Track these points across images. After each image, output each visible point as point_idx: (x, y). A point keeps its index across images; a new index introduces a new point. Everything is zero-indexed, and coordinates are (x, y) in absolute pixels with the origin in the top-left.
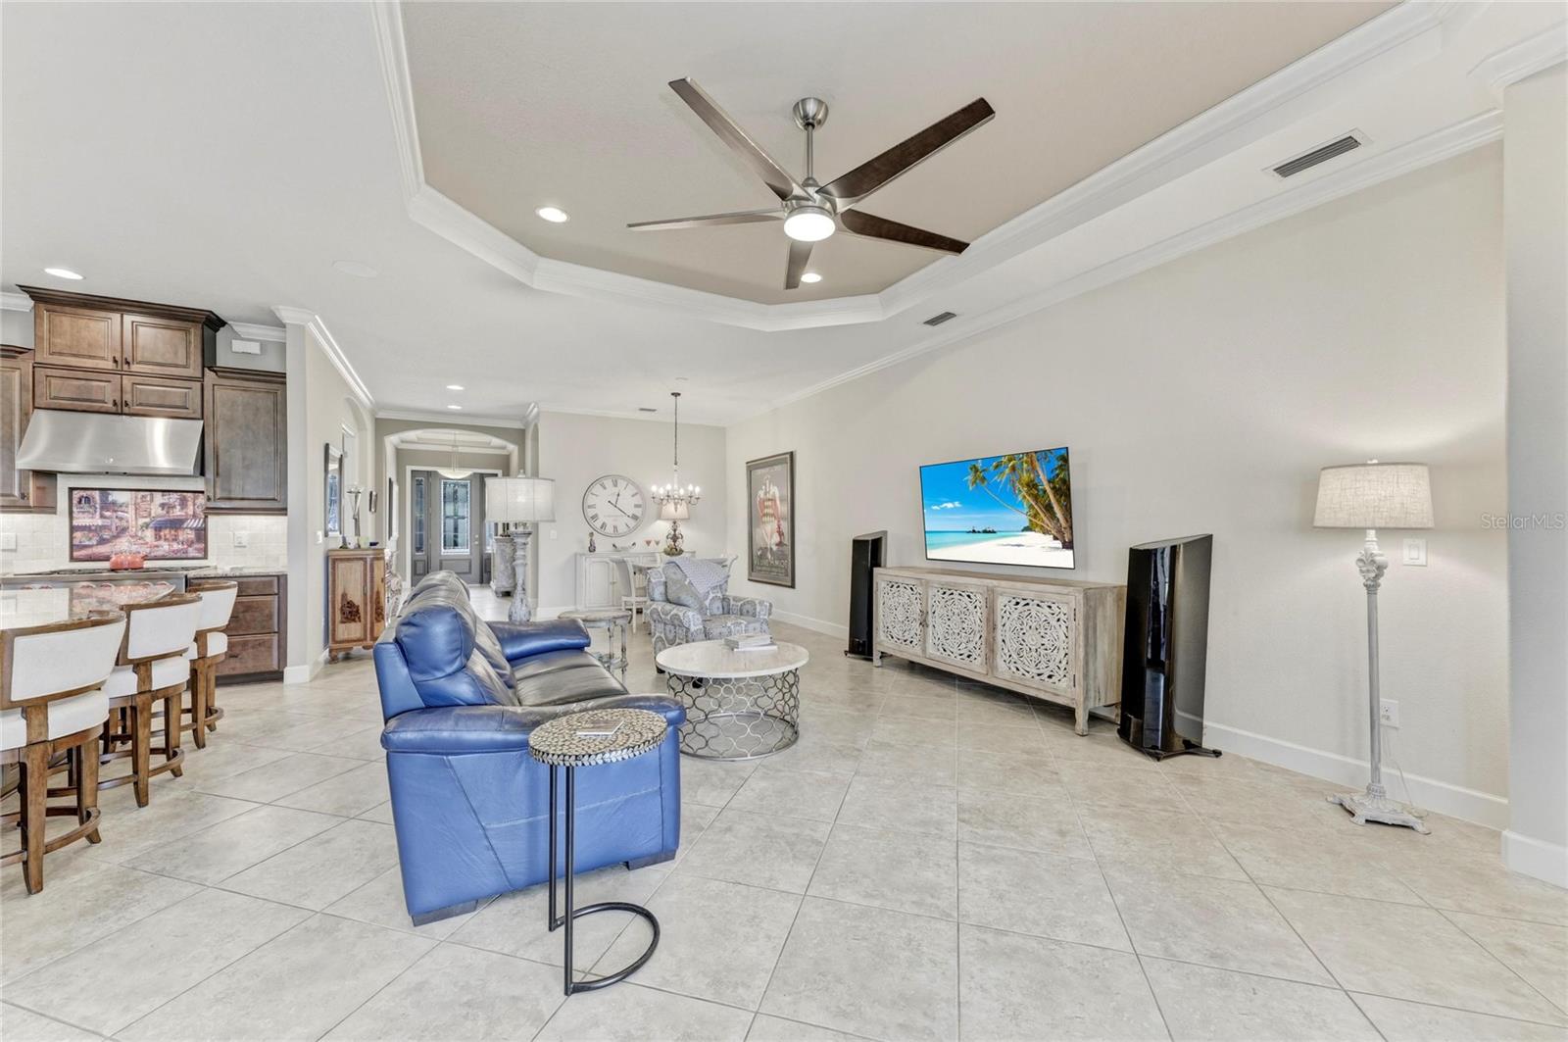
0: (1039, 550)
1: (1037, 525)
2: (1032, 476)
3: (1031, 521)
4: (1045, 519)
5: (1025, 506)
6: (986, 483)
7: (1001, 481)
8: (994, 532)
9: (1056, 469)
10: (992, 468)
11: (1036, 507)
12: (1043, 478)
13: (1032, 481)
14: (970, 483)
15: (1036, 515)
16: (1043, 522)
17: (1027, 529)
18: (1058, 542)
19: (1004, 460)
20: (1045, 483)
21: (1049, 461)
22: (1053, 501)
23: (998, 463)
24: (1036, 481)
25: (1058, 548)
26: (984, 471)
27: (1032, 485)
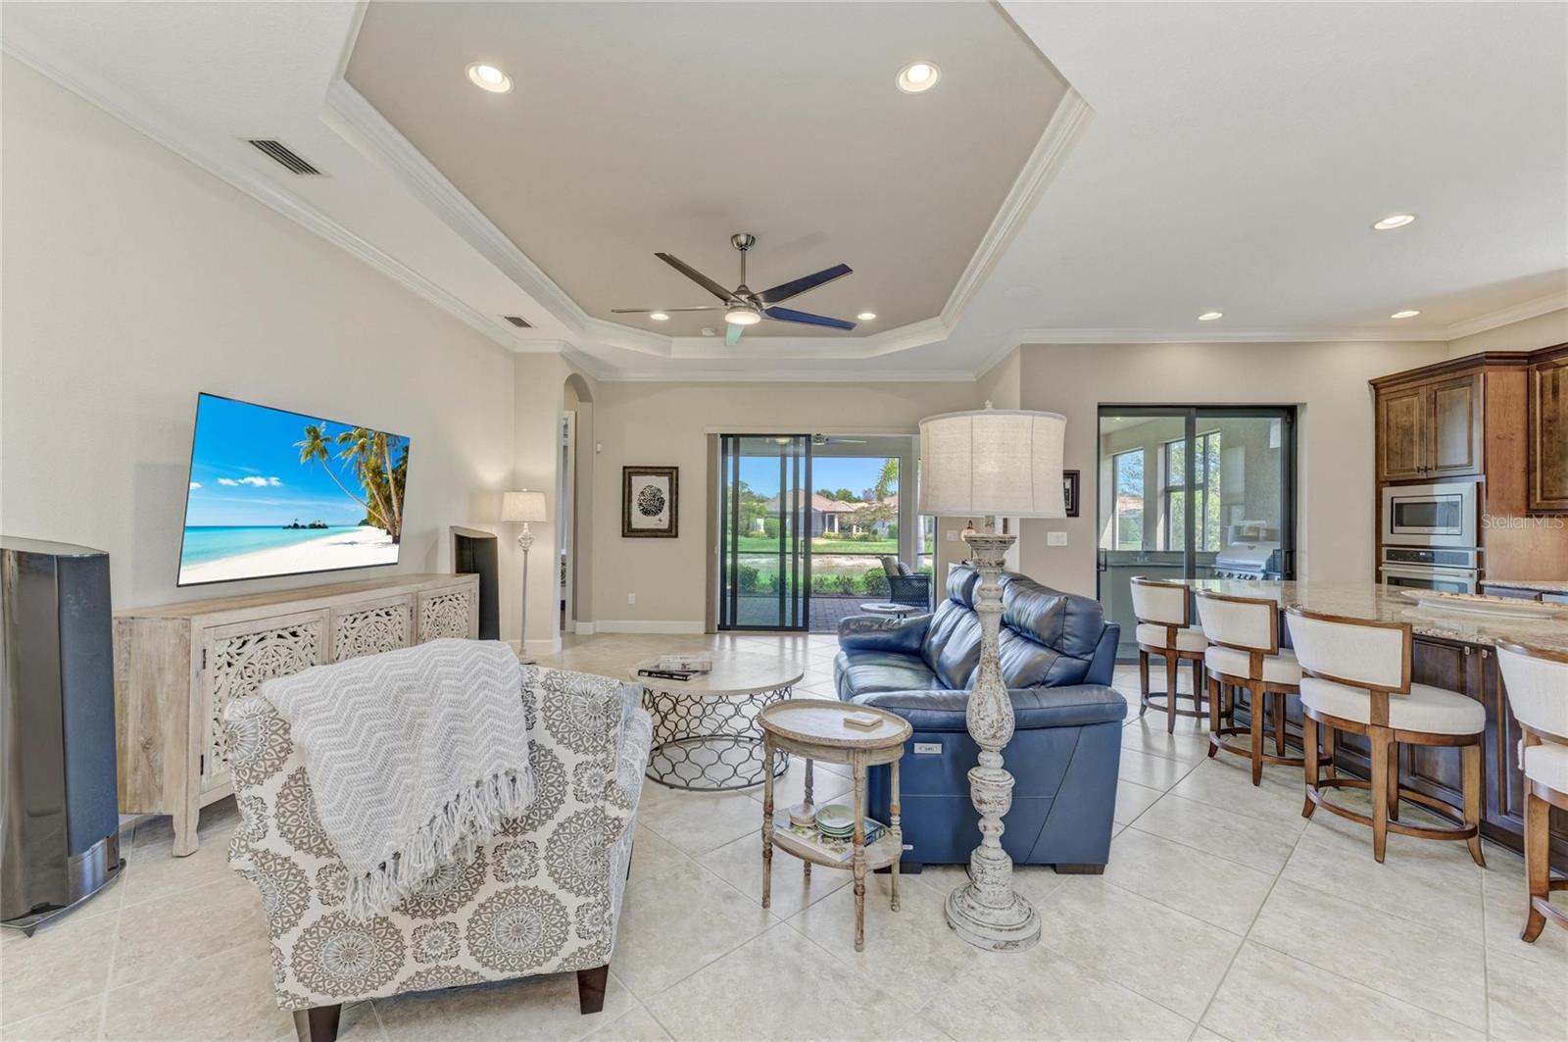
0: (371, 547)
1: (375, 517)
2: (379, 461)
3: (369, 513)
4: (383, 511)
5: (367, 495)
6: (326, 457)
7: (346, 459)
8: (325, 527)
9: (401, 459)
10: (337, 440)
11: (377, 497)
12: (389, 466)
13: (378, 467)
14: (302, 453)
15: (375, 508)
16: (381, 515)
17: (365, 523)
18: (390, 536)
19: (355, 433)
20: (390, 472)
21: (396, 450)
22: (393, 493)
23: (347, 434)
24: (382, 469)
25: (388, 544)
26: (327, 439)
27: (378, 472)
